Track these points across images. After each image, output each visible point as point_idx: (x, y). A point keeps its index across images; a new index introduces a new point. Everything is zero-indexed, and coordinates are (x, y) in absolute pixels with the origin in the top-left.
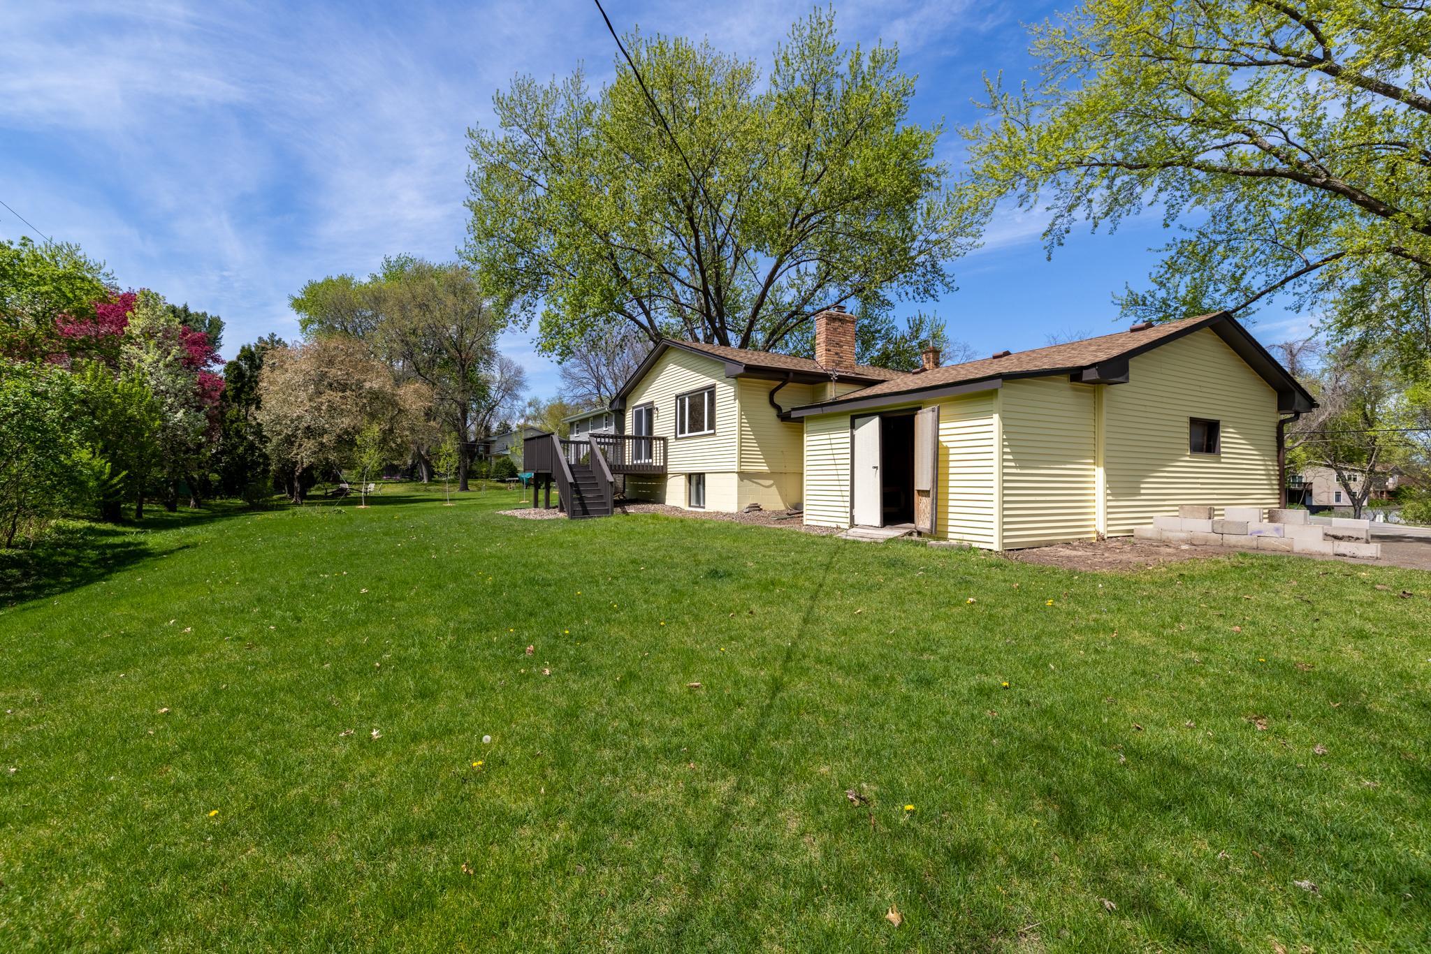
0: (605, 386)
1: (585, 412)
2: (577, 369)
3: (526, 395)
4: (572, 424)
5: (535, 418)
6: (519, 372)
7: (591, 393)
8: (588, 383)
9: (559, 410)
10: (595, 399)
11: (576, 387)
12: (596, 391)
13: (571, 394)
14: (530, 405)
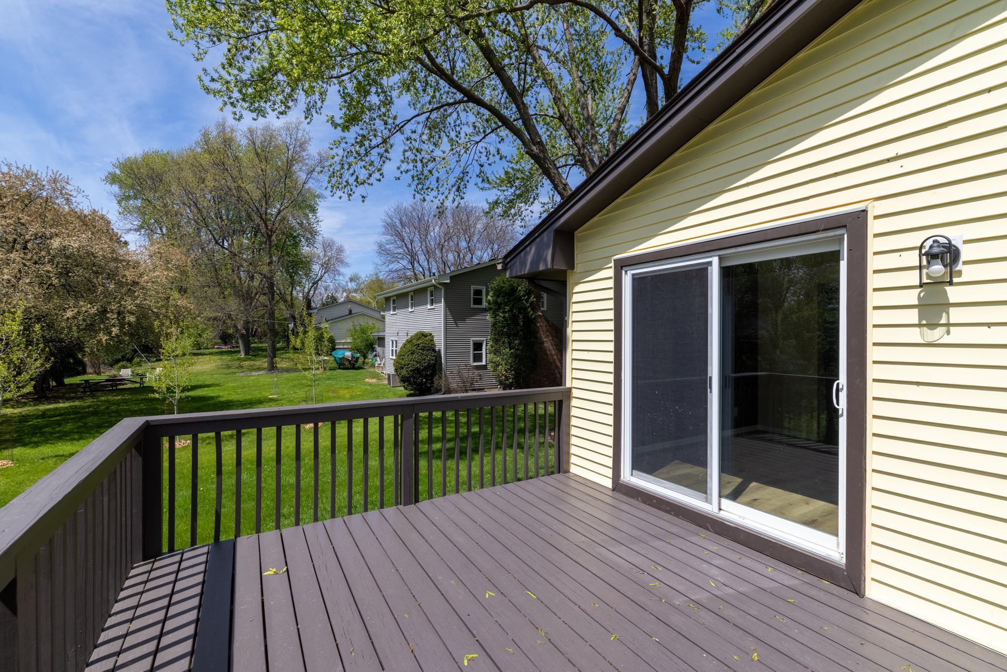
0: (418, 262)
1: (400, 286)
2: (391, 246)
3: (347, 272)
4: (387, 299)
5: (356, 291)
6: (340, 250)
7: (405, 268)
8: (402, 259)
9: (377, 284)
10: (409, 273)
11: (391, 262)
12: (410, 267)
13: (387, 269)
14: (351, 280)
